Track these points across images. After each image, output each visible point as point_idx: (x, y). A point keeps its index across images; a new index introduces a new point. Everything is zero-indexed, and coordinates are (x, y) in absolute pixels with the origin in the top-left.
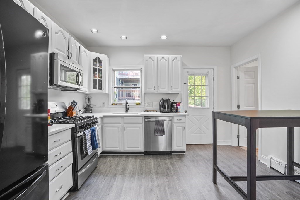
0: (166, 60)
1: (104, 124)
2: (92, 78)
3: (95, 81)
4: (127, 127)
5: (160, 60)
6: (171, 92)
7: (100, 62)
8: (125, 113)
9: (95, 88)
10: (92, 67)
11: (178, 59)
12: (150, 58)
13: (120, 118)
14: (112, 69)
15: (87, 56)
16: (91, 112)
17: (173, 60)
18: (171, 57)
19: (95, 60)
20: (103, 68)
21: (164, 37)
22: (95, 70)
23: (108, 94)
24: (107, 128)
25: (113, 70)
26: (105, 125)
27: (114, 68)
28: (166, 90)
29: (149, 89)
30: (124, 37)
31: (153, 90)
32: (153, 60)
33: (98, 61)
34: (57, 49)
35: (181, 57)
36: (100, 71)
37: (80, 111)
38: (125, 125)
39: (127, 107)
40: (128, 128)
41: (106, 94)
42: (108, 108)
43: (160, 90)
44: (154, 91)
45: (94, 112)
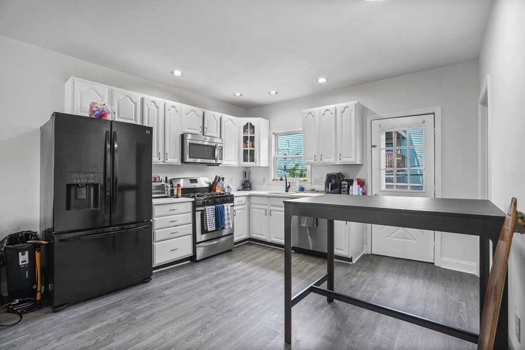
0: (332, 114)
1: (251, 204)
2: (242, 149)
3: (245, 152)
4: (273, 210)
5: (324, 115)
6: (340, 162)
7: (253, 127)
8: (284, 192)
9: (245, 160)
10: (242, 135)
11: (350, 109)
12: (310, 113)
13: (267, 198)
14: (274, 133)
15: (235, 125)
16: (249, 189)
17: (343, 112)
18: (340, 106)
19: (246, 127)
20: (256, 135)
21: (322, 80)
22: (245, 139)
23: (268, 167)
24: (254, 209)
25: (276, 135)
26: (252, 206)
27: (276, 132)
28: (332, 160)
29: (308, 159)
30: (273, 92)
31: (314, 160)
32: (313, 117)
33: (249, 127)
34: (188, 128)
35: (356, 104)
36: (252, 139)
37: (228, 187)
38: (272, 208)
39: (288, 185)
40: (274, 212)
41: (260, 167)
42: (268, 185)
43: (323, 160)
44: (316, 162)
45: (254, 190)
